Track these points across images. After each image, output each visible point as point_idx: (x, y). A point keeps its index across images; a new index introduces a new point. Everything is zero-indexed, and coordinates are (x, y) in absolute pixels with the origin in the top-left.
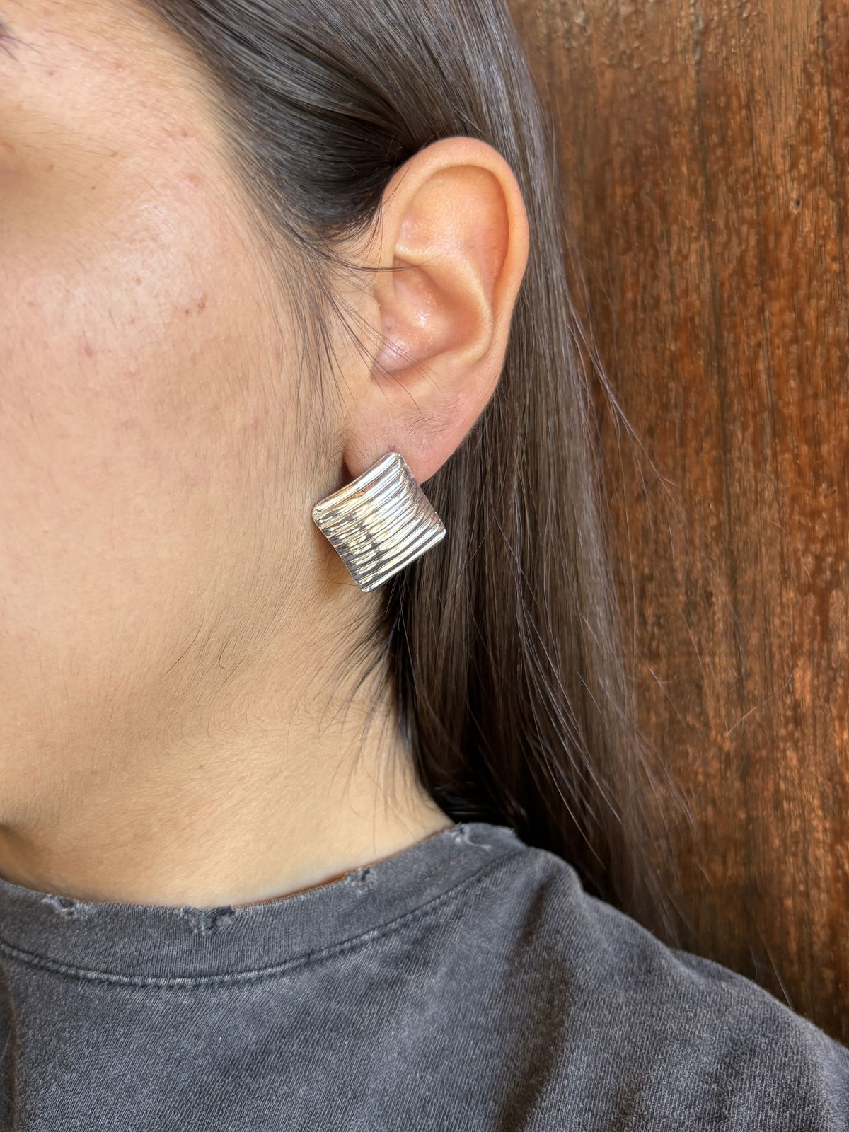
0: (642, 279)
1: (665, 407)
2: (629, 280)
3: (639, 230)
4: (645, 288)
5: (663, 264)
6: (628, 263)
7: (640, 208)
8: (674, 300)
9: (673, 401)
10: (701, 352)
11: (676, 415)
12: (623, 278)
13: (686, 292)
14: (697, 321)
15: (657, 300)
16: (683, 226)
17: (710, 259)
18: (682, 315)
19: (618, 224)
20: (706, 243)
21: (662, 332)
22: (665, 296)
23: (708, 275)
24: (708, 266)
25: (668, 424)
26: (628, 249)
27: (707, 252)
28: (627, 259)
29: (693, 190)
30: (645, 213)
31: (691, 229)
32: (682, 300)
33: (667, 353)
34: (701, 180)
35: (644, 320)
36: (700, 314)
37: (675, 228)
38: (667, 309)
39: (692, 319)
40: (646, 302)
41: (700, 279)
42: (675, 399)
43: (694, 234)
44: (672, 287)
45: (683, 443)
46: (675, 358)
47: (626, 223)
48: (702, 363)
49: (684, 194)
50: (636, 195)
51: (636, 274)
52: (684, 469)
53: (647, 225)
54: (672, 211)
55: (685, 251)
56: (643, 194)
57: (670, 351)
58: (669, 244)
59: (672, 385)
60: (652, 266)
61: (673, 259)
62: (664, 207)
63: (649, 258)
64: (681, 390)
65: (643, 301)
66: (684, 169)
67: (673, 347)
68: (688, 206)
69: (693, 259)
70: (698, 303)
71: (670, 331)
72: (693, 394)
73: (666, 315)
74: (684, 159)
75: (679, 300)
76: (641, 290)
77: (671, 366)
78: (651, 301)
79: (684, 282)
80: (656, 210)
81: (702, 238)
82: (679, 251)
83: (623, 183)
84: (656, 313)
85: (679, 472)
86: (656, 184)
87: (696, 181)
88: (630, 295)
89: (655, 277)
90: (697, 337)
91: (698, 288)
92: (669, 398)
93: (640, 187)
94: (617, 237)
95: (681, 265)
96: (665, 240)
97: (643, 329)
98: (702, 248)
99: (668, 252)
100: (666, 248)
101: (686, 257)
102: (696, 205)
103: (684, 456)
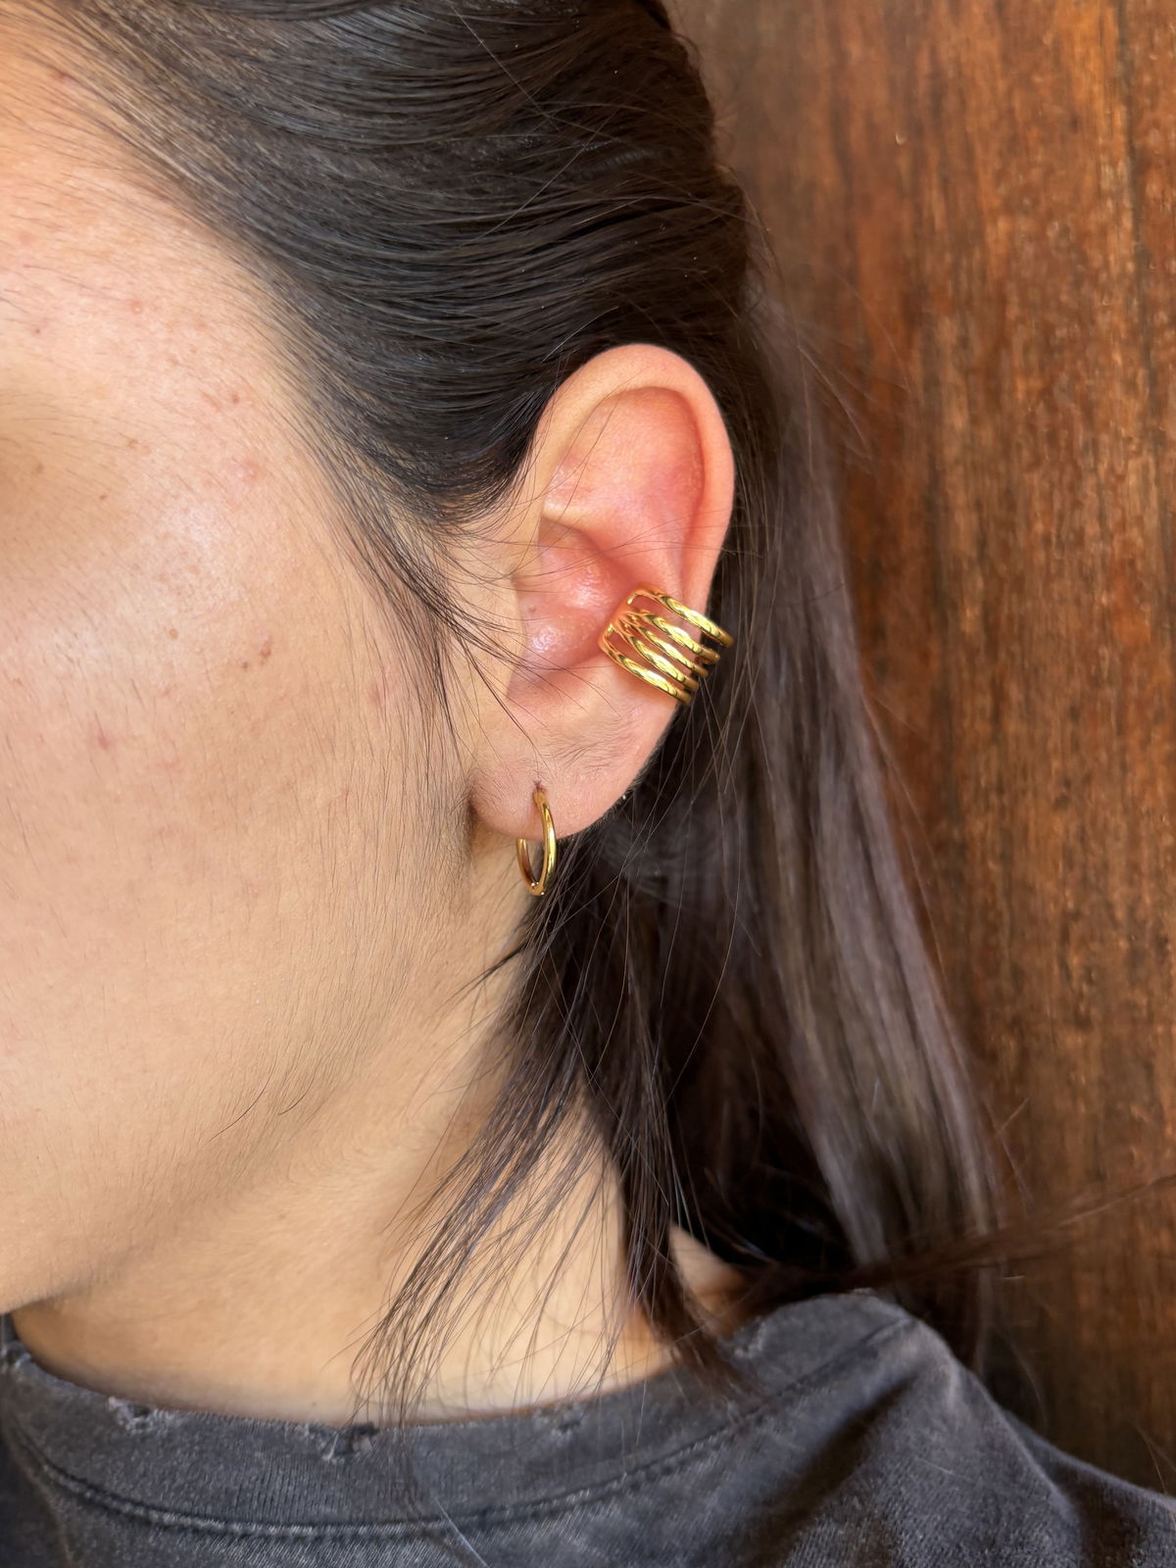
0: (1057, 506)
1: (1095, 681)
2: (1038, 506)
3: (1052, 438)
4: (1061, 517)
5: (1089, 485)
6: (1036, 483)
7: (1052, 408)
8: (1106, 536)
9: (1105, 674)
10: (1147, 609)
11: (1110, 693)
12: (1028, 503)
13: (1123, 525)
14: (1139, 565)
15: (1080, 538)
16: (1117, 435)
17: (1157, 481)
18: (1117, 558)
19: (1021, 430)
20: (1151, 460)
21: (1088, 580)
22: (1092, 529)
23: (1154, 502)
24: (1154, 490)
25: (1099, 705)
26: (1036, 462)
27: (1153, 472)
28: (1035, 478)
29: (1131, 386)
30: (1060, 416)
31: (1129, 440)
32: (1117, 537)
33: (1096, 608)
34: (1141, 373)
35: (1061, 562)
36: (1143, 556)
37: (1105, 438)
38: (1095, 548)
39: (1132, 563)
40: (1063, 537)
41: (1143, 508)
42: (1109, 672)
43: (1133, 448)
44: (1102, 518)
45: (1122, 730)
46: (1109, 615)
47: (1032, 428)
48: (1147, 623)
49: (1118, 391)
50: (1046, 393)
51: (1048, 498)
52: (1124, 767)
53: (1064, 434)
54: (1100, 415)
55: (1119, 470)
56: (1056, 391)
57: (1101, 605)
58: (1097, 460)
59: (1104, 651)
60: (1073, 488)
61: (1103, 481)
62: (1088, 411)
63: (1067, 479)
64: (1117, 659)
65: (1059, 536)
66: (1118, 358)
67: (1104, 600)
68: (1125, 409)
69: (1132, 480)
70: (1140, 541)
71: (1100, 578)
72: (1135, 665)
73: (1093, 556)
74: (1117, 344)
75: (1112, 537)
76: (1056, 521)
77: (1103, 627)
78: (1072, 537)
79: (1119, 512)
80: (1077, 412)
81: (1145, 452)
82: (1111, 470)
83: (1027, 372)
84: (1078, 553)
85: (1117, 771)
86: (1075, 377)
87: (1135, 375)
88: (1039, 527)
89: (1077, 504)
90: (1139, 587)
91: (1139, 520)
92: (1099, 669)
93: (1053, 380)
94: (1019, 447)
95: (1114, 489)
96: (1090, 453)
97: (1060, 574)
98: (1146, 467)
99: (1095, 470)
100: (1092, 466)
101: (1121, 478)
102: (1135, 406)
103: (1124, 750)
